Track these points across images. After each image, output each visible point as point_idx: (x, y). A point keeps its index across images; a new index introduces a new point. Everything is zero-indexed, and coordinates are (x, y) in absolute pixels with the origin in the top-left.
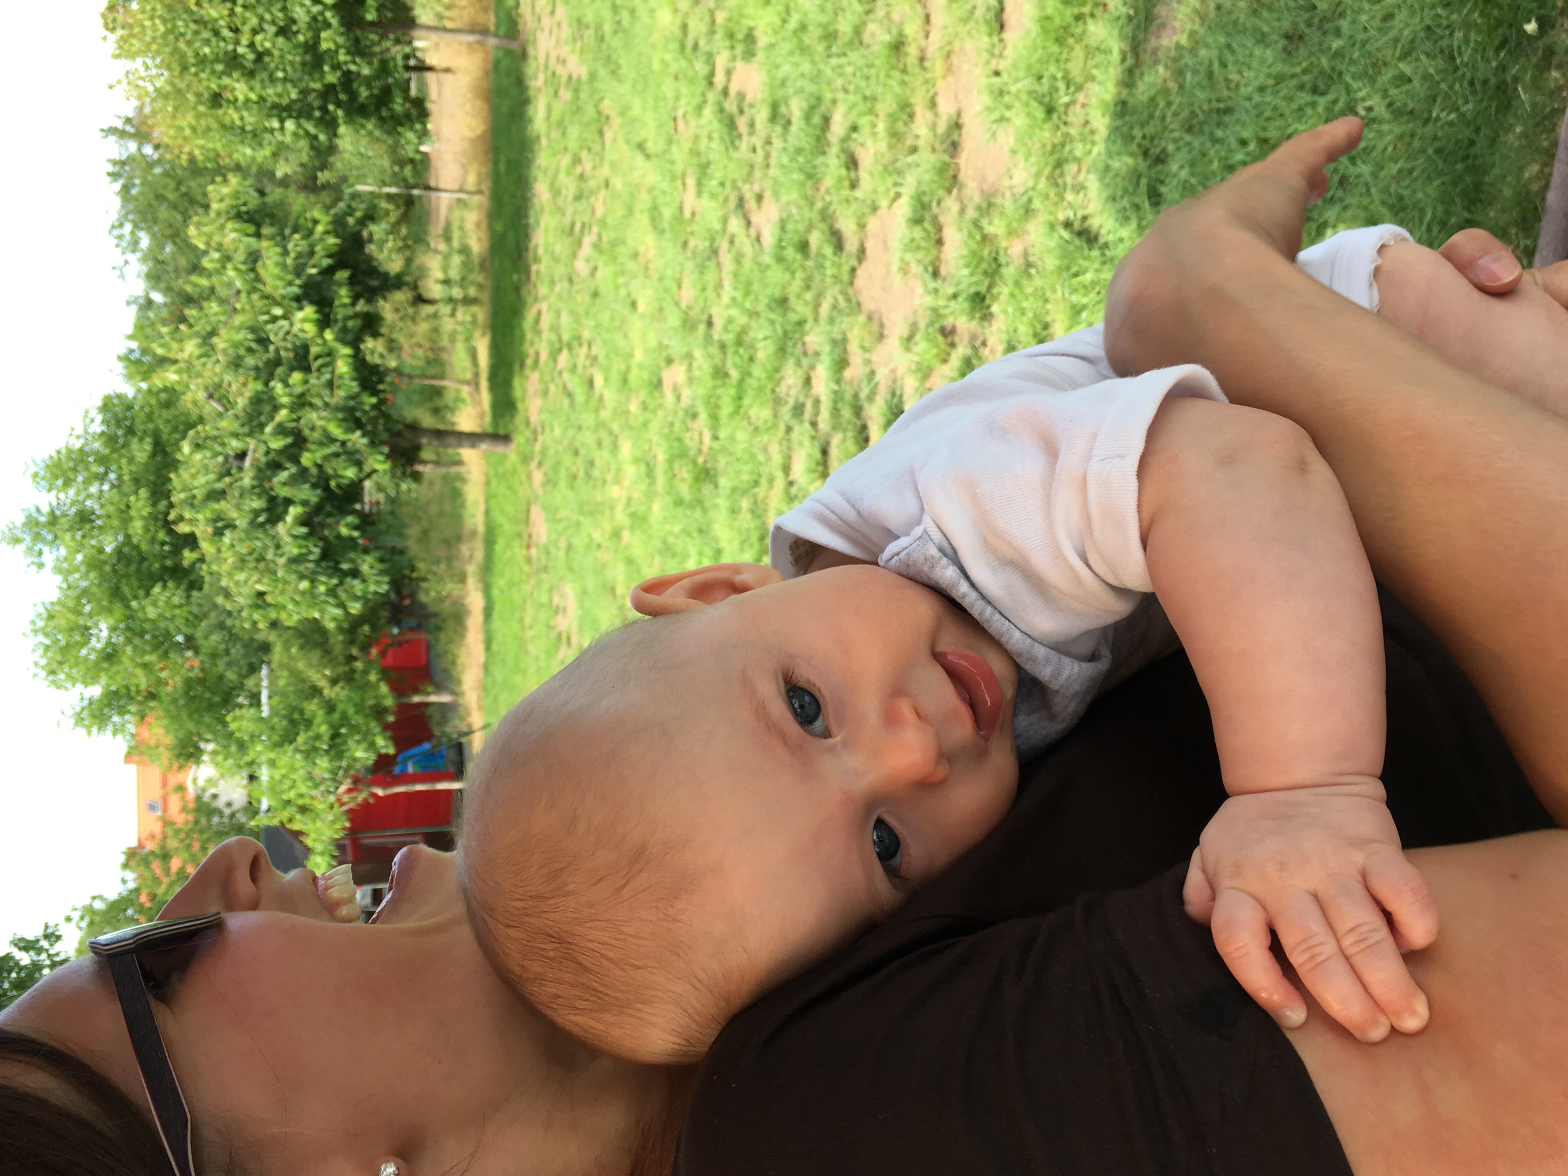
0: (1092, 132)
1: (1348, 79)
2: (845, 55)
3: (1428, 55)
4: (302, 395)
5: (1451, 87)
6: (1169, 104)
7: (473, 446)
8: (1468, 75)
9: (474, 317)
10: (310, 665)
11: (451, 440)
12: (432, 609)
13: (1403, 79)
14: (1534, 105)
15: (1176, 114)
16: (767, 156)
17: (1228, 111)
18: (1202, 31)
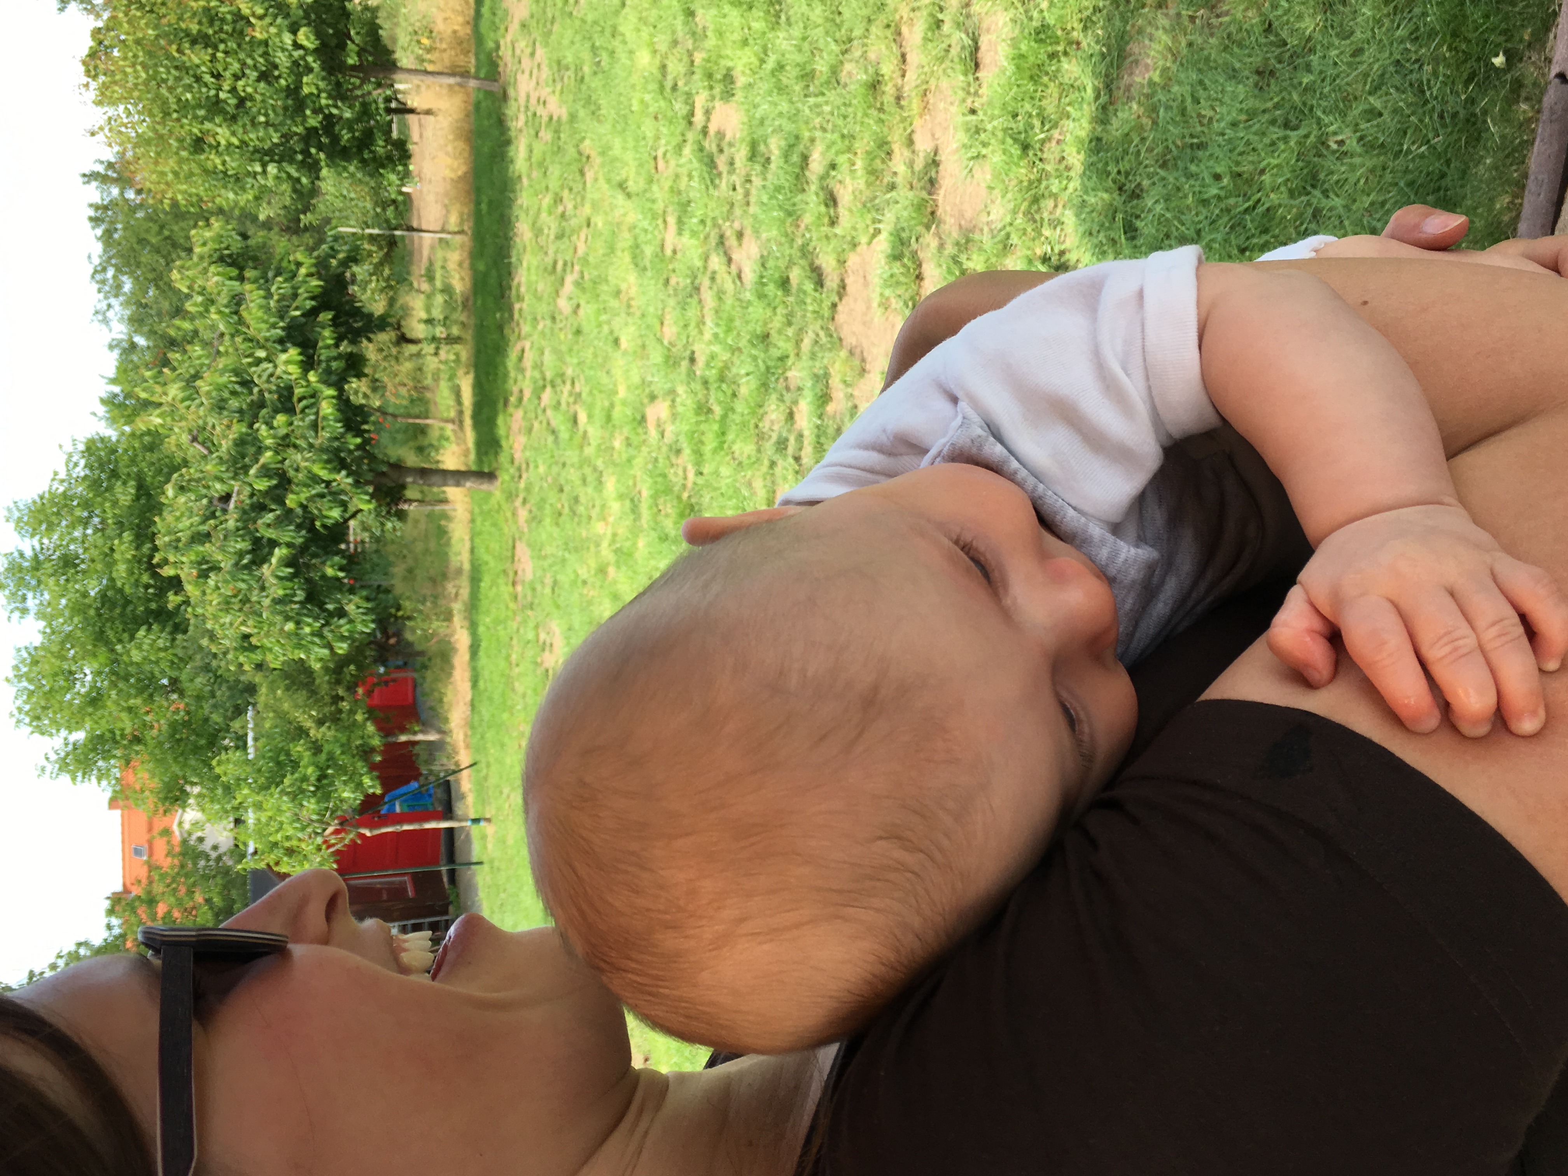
0: (1068, 168)
1: (1319, 113)
2: (823, 94)
3: (1397, 89)
4: (287, 436)
5: (1421, 121)
6: (1143, 140)
7: (458, 484)
8: (1438, 108)
9: (457, 355)
10: (297, 706)
11: (435, 479)
12: (418, 648)
13: (1373, 114)
14: (1503, 137)
15: (1150, 150)
16: (747, 194)
17: (1201, 146)
18: (1174, 68)
